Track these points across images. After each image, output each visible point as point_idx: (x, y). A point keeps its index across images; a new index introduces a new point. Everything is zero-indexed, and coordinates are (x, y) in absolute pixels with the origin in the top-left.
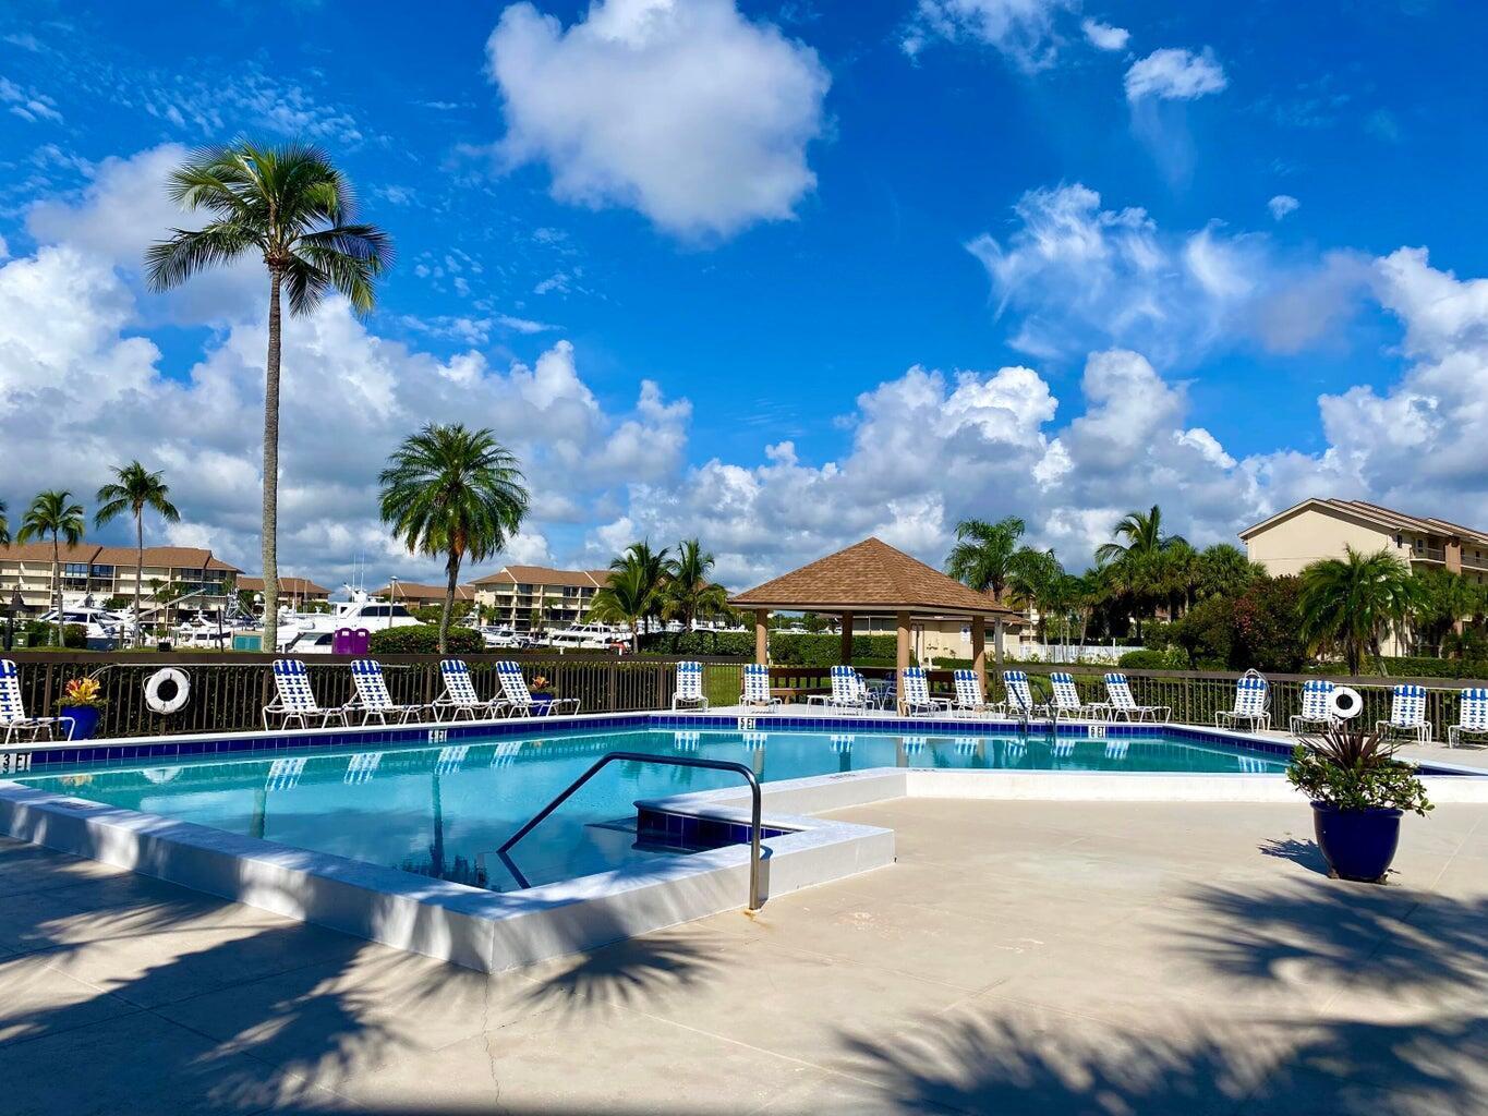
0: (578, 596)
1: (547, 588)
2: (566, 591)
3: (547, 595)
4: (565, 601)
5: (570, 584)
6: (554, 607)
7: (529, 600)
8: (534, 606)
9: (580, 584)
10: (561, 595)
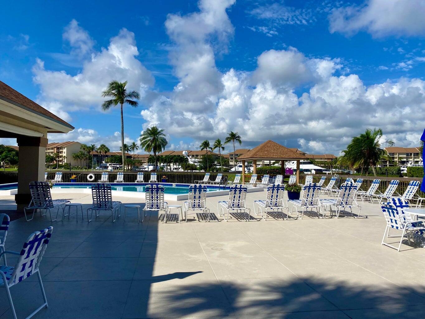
0: (413, 156)
1: (399, 154)
2: (407, 154)
3: (400, 156)
4: (407, 158)
5: (410, 152)
6: (402, 160)
7: (393, 158)
8: (395, 160)
9: (413, 152)
10: (405, 156)
